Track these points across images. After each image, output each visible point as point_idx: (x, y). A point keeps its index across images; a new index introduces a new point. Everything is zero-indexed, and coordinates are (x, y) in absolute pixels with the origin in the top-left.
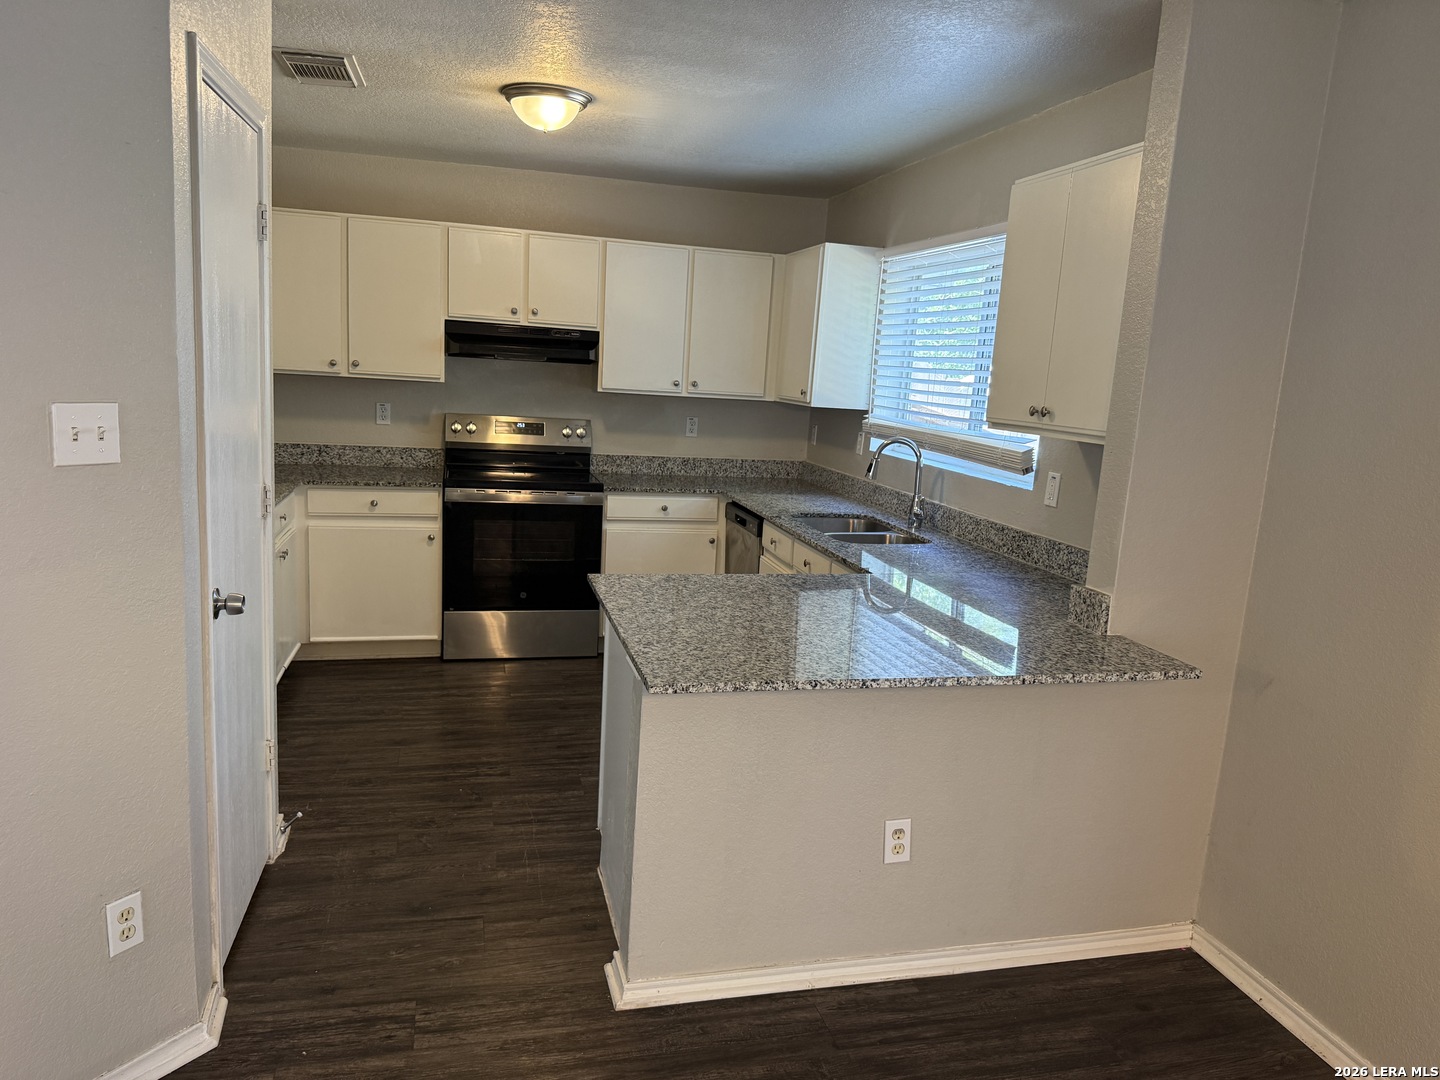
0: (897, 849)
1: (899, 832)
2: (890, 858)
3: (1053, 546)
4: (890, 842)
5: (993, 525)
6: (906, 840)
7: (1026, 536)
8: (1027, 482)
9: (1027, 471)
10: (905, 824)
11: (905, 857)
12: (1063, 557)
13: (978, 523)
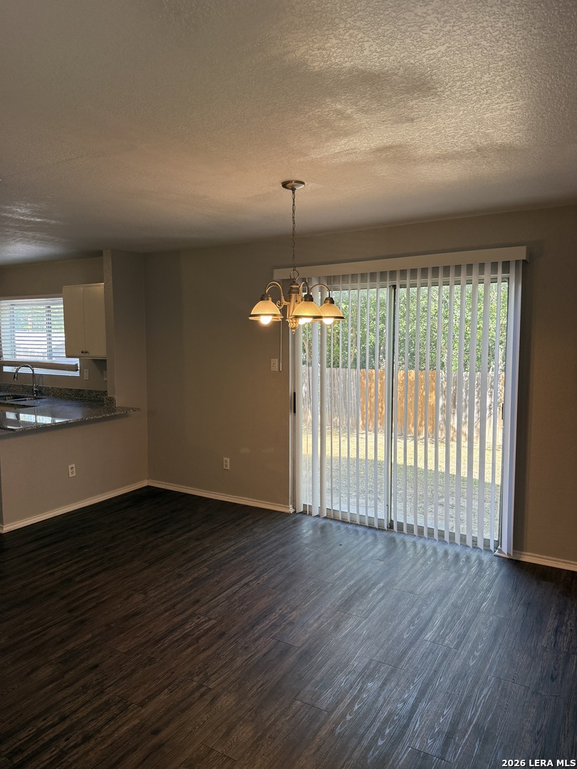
0: (72, 473)
1: (72, 468)
2: (71, 476)
3: (90, 391)
4: (70, 471)
5: (67, 389)
6: (74, 470)
7: (80, 390)
8: (77, 374)
9: (77, 370)
10: (73, 465)
11: (74, 474)
12: (94, 394)
13: (61, 389)
